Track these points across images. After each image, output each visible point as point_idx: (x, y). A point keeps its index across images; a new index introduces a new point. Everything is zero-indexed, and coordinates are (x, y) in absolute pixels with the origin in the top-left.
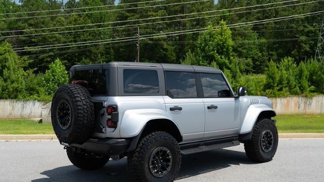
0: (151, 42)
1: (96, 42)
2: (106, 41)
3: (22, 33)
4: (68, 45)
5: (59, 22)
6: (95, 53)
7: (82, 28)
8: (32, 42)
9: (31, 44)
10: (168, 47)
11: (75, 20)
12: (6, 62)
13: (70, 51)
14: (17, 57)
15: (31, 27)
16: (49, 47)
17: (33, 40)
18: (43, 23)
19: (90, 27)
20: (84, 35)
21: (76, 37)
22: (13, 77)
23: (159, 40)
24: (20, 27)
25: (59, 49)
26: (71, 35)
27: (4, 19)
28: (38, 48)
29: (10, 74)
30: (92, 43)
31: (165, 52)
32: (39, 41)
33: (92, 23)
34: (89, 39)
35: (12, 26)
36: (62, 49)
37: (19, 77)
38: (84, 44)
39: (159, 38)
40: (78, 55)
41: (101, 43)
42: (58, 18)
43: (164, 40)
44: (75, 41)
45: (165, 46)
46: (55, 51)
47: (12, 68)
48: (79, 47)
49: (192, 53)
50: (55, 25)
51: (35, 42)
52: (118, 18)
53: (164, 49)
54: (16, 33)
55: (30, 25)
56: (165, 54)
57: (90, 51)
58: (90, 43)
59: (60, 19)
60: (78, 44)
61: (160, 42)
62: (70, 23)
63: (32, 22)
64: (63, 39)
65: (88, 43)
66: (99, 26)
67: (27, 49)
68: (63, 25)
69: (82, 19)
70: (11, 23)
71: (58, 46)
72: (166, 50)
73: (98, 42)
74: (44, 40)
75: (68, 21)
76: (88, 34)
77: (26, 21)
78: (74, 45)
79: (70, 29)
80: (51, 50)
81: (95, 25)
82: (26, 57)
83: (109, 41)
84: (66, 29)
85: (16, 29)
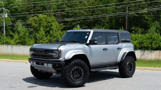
0: (137, 15)
1: (104, 16)
2: (110, 15)
3: (64, 11)
4: (88, 17)
5: (84, 4)
6: (103, 22)
7: (96, 7)
8: (69, 16)
9: (68, 17)
10: (149, 18)
11: (93, 3)
12: (52, 27)
13: (89, 21)
14: (58, 24)
15: (68, 8)
16: (78, 18)
17: (69, 15)
18: (75, 5)
19: (101, 7)
20: (97, 12)
21: (93, 13)
22: (55, 35)
23: (142, 14)
24: (63, 7)
25: (83, 20)
26: (90, 12)
27: (55, 3)
28: (72, 19)
29: (53, 33)
30: (102, 16)
31: (146, 21)
32: (73, 15)
33: (103, 4)
34: (100, 14)
35: (59, 7)
36: (85, 20)
37: (57, 35)
38: (97, 16)
39: (142, 13)
40: (93, 23)
41: (107, 16)
42: (83, 2)
43: (146, 14)
44: (92, 15)
45: (146, 18)
46: (81, 20)
47: (54, 30)
48: (94, 18)
49: (158, 22)
50: (81, 6)
51: (70, 16)
52: (118, 1)
53: (145, 20)
54: (61, 11)
55: (68, 6)
56: (146, 23)
57: (100, 21)
58: (100, 16)
59: (84, 3)
60: (94, 17)
61: (143, 16)
62: (90, 5)
63: (69, 4)
64: (85, 14)
65: (99, 16)
66: (106, 6)
67: (66, 19)
68: (86, 6)
69: (96, 2)
70: (58, 6)
71: (83, 18)
72: (147, 20)
73: (106, 15)
74: (75, 15)
75: (89, 3)
76: (100, 11)
77: (66, 4)
78: (91, 17)
79: (89, 8)
80: (79, 20)
81: (104, 6)
82: (62, 24)
83: (112, 14)
84: (88, 8)
85: (61, 8)
